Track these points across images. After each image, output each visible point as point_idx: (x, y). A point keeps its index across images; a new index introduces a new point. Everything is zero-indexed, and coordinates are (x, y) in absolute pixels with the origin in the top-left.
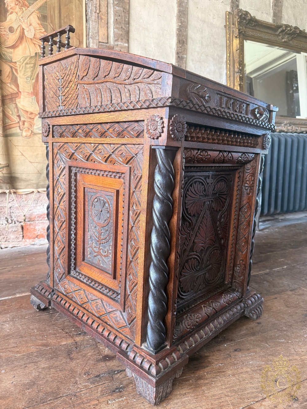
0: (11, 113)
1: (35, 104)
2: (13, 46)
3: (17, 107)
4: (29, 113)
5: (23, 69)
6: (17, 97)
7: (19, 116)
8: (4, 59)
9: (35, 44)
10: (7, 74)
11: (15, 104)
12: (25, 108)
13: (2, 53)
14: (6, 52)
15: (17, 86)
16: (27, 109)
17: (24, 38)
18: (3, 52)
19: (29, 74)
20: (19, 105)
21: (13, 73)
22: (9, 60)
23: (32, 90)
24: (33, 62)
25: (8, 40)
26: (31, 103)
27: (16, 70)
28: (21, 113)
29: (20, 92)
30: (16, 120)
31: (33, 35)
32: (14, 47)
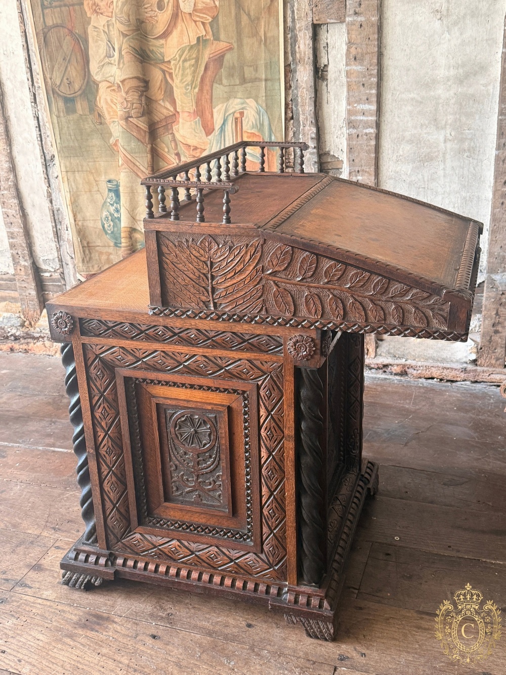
0: (166, 150)
1: (201, 130)
2: (164, 33)
3: (174, 139)
4: (192, 148)
5: (181, 72)
6: (174, 122)
7: (178, 155)
8: (154, 60)
9: (195, 22)
10: (158, 84)
11: (171, 134)
12: (186, 139)
13: (149, 50)
14: (156, 46)
15: (173, 102)
16: (190, 142)
17: (180, 14)
18: (151, 48)
19: (189, 78)
20: (177, 136)
21: (167, 82)
22: (160, 60)
23: (194, 107)
24: (194, 56)
25: (158, 26)
26: (195, 130)
27: (171, 74)
28: (182, 149)
29: (178, 113)
30: (174, 161)
31: (193, 6)
32: (165, 35)
